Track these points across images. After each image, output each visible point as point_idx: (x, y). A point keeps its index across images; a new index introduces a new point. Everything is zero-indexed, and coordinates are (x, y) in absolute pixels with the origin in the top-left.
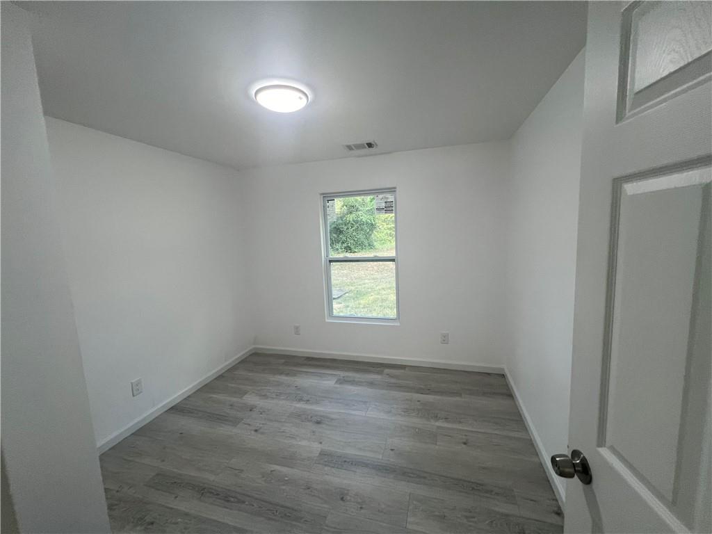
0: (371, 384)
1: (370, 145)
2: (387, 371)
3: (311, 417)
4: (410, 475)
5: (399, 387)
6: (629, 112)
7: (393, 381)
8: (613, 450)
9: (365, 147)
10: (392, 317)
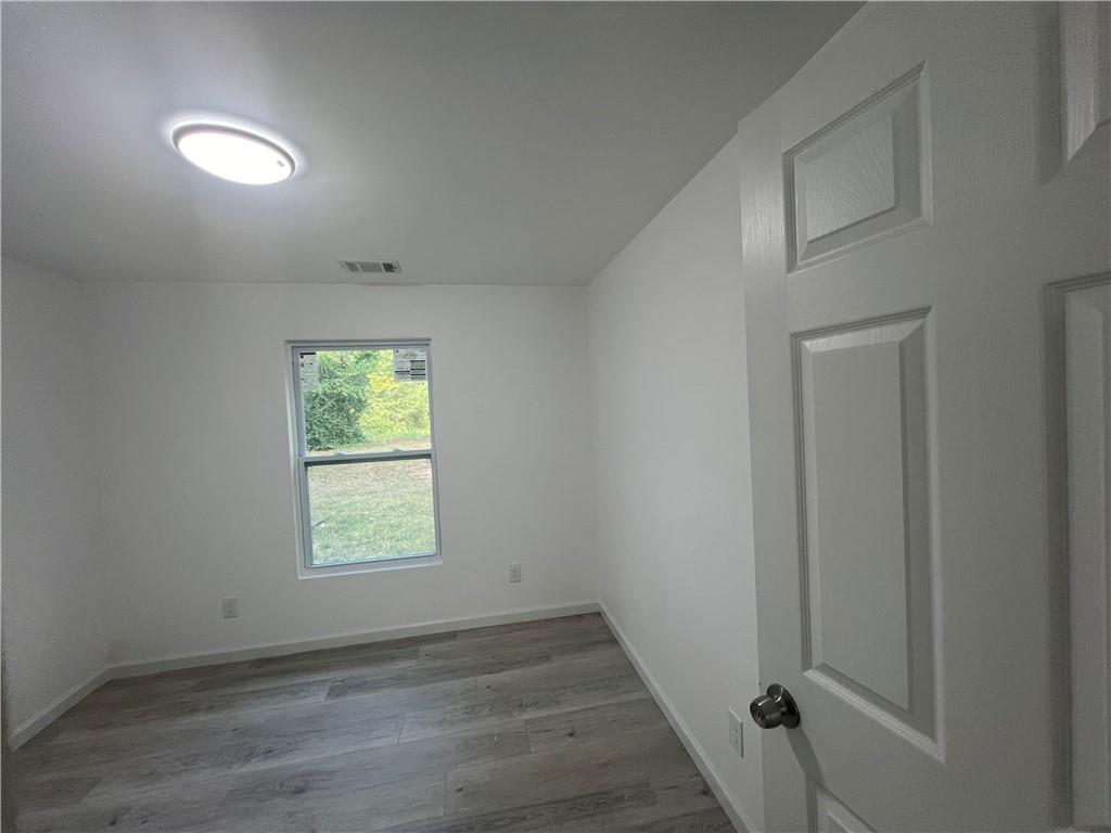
0: (399, 681)
1: (389, 268)
2: (425, 648)
3: (282, 785)
4: (498, 823)
5: (452, 673)
6: (802, 260)
7: (438, 663)
8: (825, 669)
9: (381, 271)
10: (427, 552)
